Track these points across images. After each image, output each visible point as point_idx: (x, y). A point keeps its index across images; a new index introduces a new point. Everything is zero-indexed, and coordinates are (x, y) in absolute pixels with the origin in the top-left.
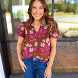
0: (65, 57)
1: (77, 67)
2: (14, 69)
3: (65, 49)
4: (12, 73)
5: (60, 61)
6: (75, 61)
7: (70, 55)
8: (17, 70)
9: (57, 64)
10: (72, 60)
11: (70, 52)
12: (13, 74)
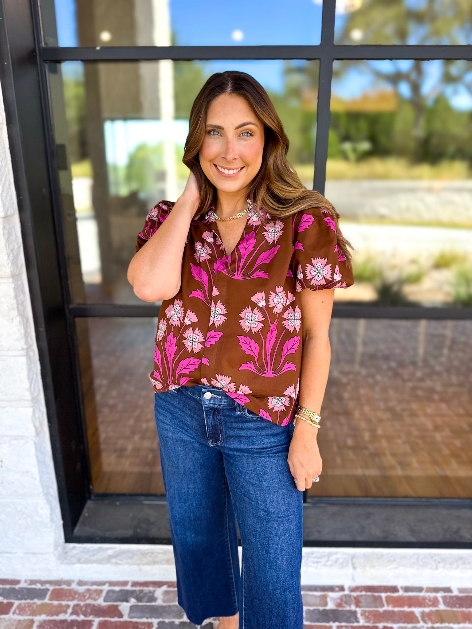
0: (396, 416)
1: (462, 472)
2: (106, 468)
3: (405, 373)
4: (97, 487)
5: (367, 436)
6: (458, 443)
7: (429, 410)
8: (124, 475)
9: (351, 454)
10: (438, 436)
11: (432, 390)
12: (104, 496)
